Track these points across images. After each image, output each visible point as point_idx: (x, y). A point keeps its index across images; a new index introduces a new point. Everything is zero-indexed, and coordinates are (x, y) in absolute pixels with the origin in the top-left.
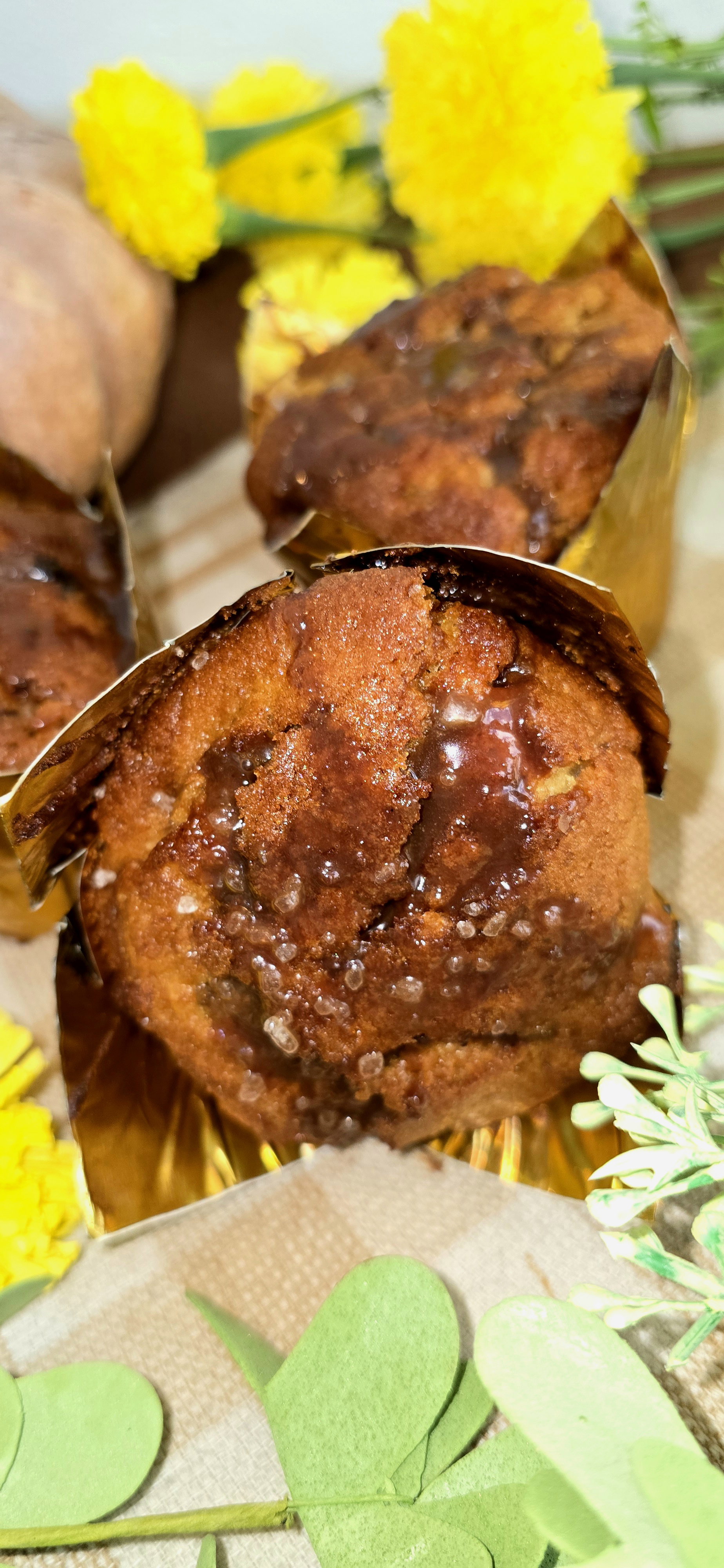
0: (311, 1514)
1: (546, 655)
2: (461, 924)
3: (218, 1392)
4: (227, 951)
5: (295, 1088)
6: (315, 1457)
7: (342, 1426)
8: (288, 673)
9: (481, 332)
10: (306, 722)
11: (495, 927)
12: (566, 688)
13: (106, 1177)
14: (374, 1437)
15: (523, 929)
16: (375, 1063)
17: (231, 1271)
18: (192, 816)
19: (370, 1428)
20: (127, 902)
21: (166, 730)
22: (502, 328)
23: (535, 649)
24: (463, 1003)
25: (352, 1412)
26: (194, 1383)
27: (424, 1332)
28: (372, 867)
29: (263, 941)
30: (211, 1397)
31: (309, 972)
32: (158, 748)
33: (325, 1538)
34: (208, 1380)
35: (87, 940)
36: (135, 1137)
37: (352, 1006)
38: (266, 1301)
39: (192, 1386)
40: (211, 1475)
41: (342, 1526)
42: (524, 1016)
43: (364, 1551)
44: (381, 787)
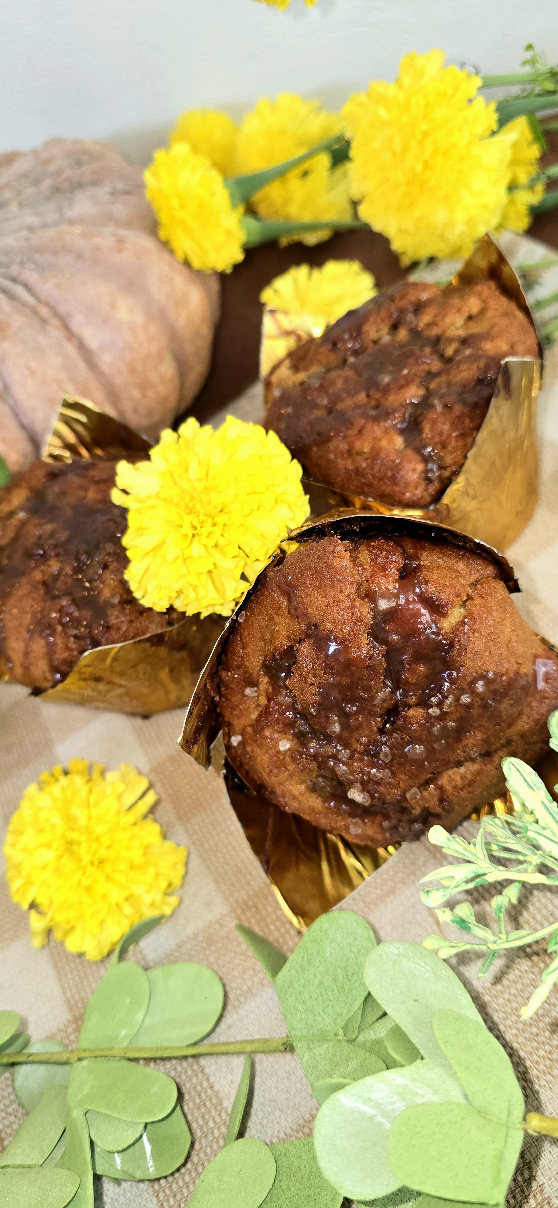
2: (430, 711)
4: (315, 763)
5: (379, 818)
8: (289, 612)
10: (308, 636)
11: (449, 706)
13: (297, 898)
15: (465, 699)
16: (416, 794)
18: (269, 700)
20: (253, 751)
21: (238, 657)
23: (415, 548)
24: (449, 747)
28: (372, 698)
29: (330, 753)
31: (362, 760)
32: (238, 667)
35: (239, 774)
36: (304, 870)
37: (390, 769)
42: (487, 741)
44: (359, 656)
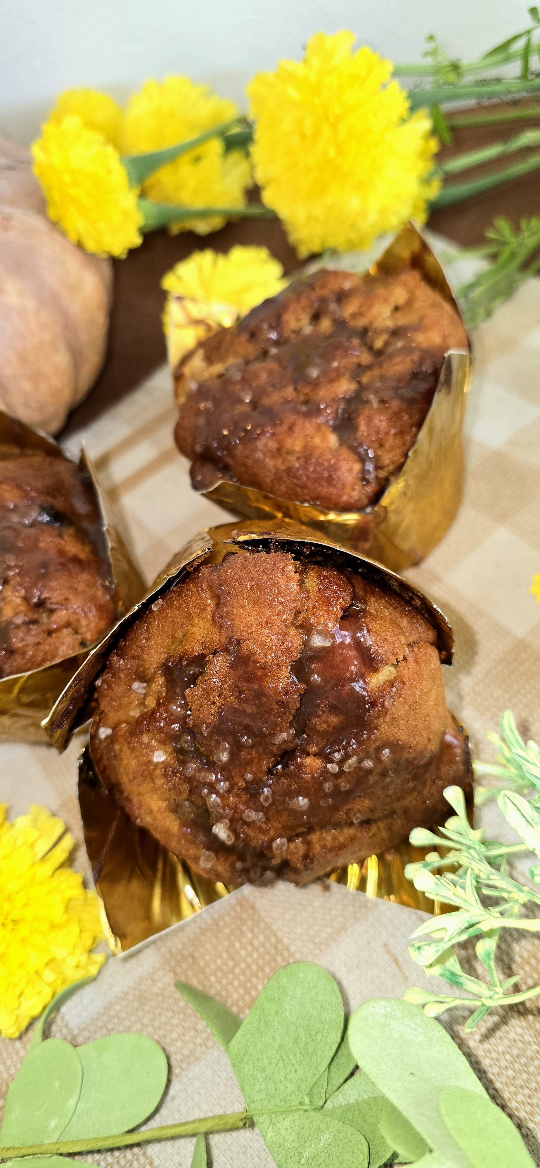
0: (261, 1119)
1: (373, 593)
2: (329, 766)
3: (198, 1041)
4: (186, 786)
5: (234, 857)
6: (261, 1085)
7: (276, 1065)
8: (213, 618)
9: (326, 324)
10: (227, 650)
11: (350, 766)
12: (386, 613)
13: (121, 917)
14: (296, 1071)
15: (368, 764)
16: (283, 844)
17: (202, 963)
18: (158, 704)
19: (293, 1066)
20: (120, 750)
21: (138, 646)
22: (340, 324)
23: (365, 591)
24: (335, 808)
25: (282, 1057)
26: (184, 1036)
27: (322, 1007)
28: (273, 735)
29: (208, 781)
30: (195, 1044)
31: (238, 796)
32: (134, 657)
33: (270, 1134)
34: (192, 1033)
35: (96, 768)
36: (136, 887)
37: (265, 814)
38: (225, 981)
39: (182, 1037)
40: (198, 1092)
41: (279, 1126)
42: (372, 810)
43: (293, 1140)
44: (275, 689)
